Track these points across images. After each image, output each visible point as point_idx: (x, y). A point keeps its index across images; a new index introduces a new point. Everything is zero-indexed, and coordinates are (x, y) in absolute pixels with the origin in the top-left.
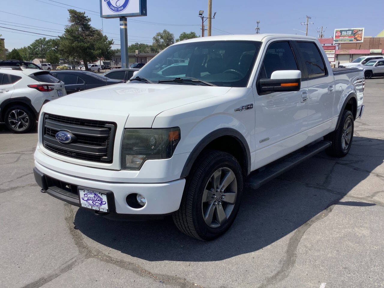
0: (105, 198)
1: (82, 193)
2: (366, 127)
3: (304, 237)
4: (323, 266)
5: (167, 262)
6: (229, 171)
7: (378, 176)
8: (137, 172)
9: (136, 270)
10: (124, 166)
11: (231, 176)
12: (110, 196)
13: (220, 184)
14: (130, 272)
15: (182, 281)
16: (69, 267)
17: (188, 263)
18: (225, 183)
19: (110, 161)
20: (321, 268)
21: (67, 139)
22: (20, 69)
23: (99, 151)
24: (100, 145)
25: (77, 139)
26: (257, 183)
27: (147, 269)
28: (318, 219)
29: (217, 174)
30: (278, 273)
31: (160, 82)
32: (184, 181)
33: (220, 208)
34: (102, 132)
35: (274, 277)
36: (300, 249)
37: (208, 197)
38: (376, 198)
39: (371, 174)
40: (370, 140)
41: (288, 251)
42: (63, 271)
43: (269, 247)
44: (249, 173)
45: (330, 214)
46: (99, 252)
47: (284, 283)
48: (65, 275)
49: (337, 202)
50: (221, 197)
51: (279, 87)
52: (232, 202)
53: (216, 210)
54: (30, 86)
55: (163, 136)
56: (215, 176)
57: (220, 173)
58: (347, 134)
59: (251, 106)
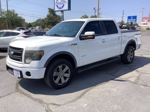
0: (19, 73)
1: (14, 71)
5: (40, 95)
6: (66, 66)
7: (137, 71)
8: (29, 65)
9: (29, 97)
10: (25, 63)
11: (67, 68)
12: (21, 72)
14: (27, 97)
15: (41, 100)
16: (10, 94)
17: (46, 95)
18: (65, 70)
19: (22, 61)
20: (90, 100)
21: (12, 54)
23: (19, 58)
24: (19, 56)
25: (15, 54)
26: (79, 71)
27: (32, 96)
28: (101, 84)
30: (74, 100)
32: (45, 68)
33: (62, 79)
34: (20, 52)
35: (71, 101)
36: (87, 93)
37: (56, 74)
38: (129, 79)
39: (135, 71)
41: (82, 94)
43: (77, 92)
44: (76, 67)
45: (107, 83)
46: (21, 90)
47: (73, 103)
49: (113, 79)
50: (63, 75)
51: (87, 38)
52: (68, 77)
53: (60, 79)
54: (23, 37)
55: (38, 53)
56: (59, 67)
57: (62, 66)
58: (131, 55)
59: (76, 44)
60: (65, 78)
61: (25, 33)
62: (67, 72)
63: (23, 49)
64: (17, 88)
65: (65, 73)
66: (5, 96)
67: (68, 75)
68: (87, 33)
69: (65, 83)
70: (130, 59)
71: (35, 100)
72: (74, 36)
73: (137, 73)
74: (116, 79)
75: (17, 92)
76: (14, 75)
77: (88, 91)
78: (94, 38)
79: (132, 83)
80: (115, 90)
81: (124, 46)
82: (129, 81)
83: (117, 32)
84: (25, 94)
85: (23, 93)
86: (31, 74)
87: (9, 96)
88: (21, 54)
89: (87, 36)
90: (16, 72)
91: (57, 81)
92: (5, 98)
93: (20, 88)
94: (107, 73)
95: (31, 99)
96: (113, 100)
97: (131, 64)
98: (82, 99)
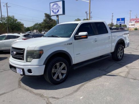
0: (22, 70)
1: (17, 69)
2: (136, 51)
3: (87, 84)
4: (86, 92)
5: (40, 90)
6: (63, 63)
7: (127, 67)
8: (30, 63)
9: (31, 92)
10: (27, 61)
11: (64, 65)
12: (23, 70)
13: (60, 67)
14: (29, 92)
15: (42, 95)
16: (13, 90)
17: (46, 90)
18: (62, 67)
19: (23, 60)
20: (85, 93)
21: (14, 54)
22: (20, 34)
23: (21, 57)
24: (21, 55)
25: (17, 54)
26: (75, 68)
27: (34, 91)
28: (95, 79)
29: (58, 64)
30: (71, 94)
31: (48, 37)
32: (45, 66)
33: (60, 75)
34: (22, 51)
35: (69, 95)
36: (83, 87)
37: (54, 70)
38: (120, 74)
39: (124, 66)
40: (134, 55)
41: (78, 88)
42: (11, 91)
43: (73, 87)
44: (72, 64)
45: (100, 78)
46: (23, 87)
48: (11, 92)
49: (105, 75)
50: (60, 71)
51: (81, 38)
52: (65, 73)
53: (58, 75)
54: (22, 39)
55: (38, 52)
56: (57, 65)
57: (59, 64)
58: (121, 53)
59: (71, 44)
60: (62, 74)
61: (25, 36)
62: (64, 69)
63: (25, 49)
64: (19, 85)
65: (62, 70)
66: (9, 92)
67: (64, 72)
68: (81, 34)
69: (62, 79)
70: (120, 56)
71: (37, 94)
72: (69, 36)
73: (127, 69)
74: (108, 74)
75: (19, 88)
76: (16, 72)
77: (83, 85)
78: (87, 38)
79: (122, 78)
80: (108, 84)
81: (114, 44)
82: (120, 76)
83: (107, 32)
84: (27, 90)
85: (25, 89)
86: (32, 71)
87: (13, 92)
88: (23, 54)
89: (81, 36)
90: (19, 70)
91: (55, 77)
92: (9, 93)
93: (22, 84)
94: (99, 70)
95: (33, 94)
96: (106, 92)
97: (122, 61)
98: (78, 93)
